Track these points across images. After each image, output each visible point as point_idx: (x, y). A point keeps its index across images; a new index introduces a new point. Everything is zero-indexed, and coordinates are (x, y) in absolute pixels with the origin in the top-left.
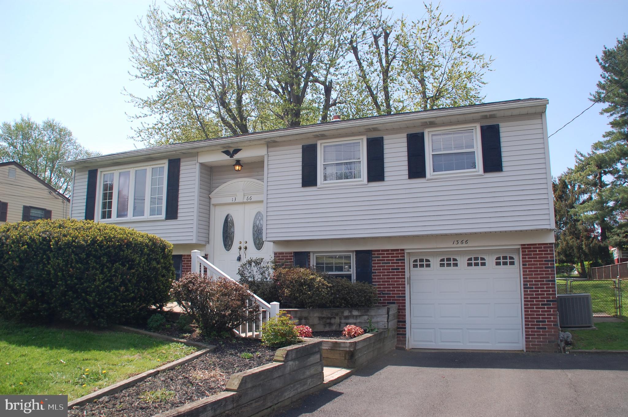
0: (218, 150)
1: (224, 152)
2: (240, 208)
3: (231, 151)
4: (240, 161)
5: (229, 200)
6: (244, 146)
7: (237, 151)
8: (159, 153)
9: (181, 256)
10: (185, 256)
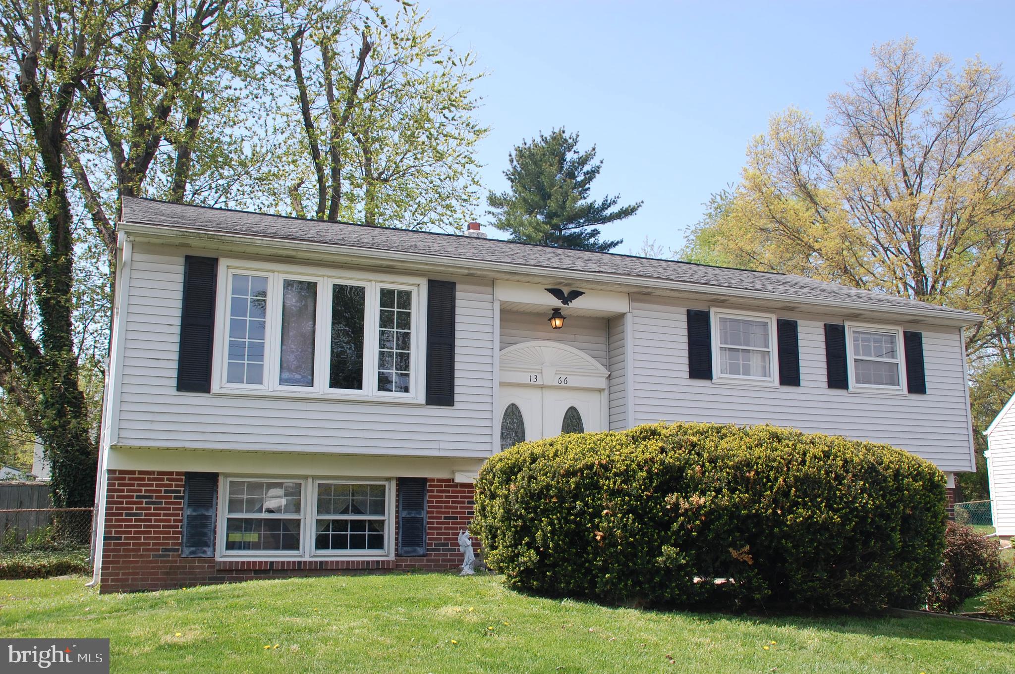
0: (539, 283)
1: (550, 291)
2: (535, 394)
3: (566, 291)
4: (560, 309)
5: (524, 378)
6: (591, 289)
7: (575, 294)
8: (427, 264)
9: (425, 480)
10: (433, 480)
